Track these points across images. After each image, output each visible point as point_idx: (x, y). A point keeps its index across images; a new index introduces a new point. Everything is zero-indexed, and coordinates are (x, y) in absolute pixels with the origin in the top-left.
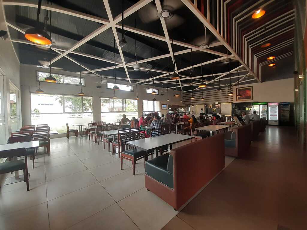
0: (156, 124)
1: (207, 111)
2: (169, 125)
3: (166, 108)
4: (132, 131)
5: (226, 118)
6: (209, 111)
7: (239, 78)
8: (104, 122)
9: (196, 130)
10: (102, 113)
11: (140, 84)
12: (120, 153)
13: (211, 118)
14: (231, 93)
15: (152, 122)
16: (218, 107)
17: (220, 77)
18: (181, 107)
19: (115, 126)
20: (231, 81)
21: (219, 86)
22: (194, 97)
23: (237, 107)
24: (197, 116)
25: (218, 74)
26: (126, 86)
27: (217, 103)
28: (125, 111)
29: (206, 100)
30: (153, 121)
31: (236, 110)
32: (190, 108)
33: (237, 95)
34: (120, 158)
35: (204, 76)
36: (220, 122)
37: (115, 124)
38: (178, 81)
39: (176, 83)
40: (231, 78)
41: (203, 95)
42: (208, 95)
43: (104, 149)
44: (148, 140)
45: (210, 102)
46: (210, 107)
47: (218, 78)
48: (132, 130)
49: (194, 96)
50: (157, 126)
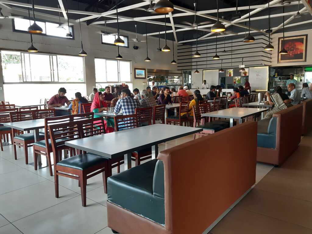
0: (126, 107)
1: (224, 82)
2: (151, 108)
3: (144, 76)
4: (74, 121)
5: (259, 94)
6: (227, 82)
7: (284, 18)
8: (10, 104)
9: (203, 117)
10: (4, 85)
11: (89, 22)
12: (51, 165)
13: (231, 95)
14: (270, 46)
15: (117, 103)
16: (244, 75)
17: (252, 13)
18: (173, 74)
19: (37, 111)
20: (270, 23)
21: (248, 32)
22: (199, 54)
23: (278, 75)
24: (204, 92)
25: (247, 8)
26: (58, 25)
27: (243, 66)
28: (56, 80)
29: (222, 60)
30: (119, 101)
31: (277, 79)
32: (190, 76)
33: (280, 51)
34: (52, 175)
35: (221, 10)
36: (247, 103)
37: (37, 107)
38: (169, 18)
39: (163, 24)
40: (272, 16)
41: (218, 50)
42: (226, 49)
43: (16, 159)
44: (110, 137)
45: (230, 65)
46: (230, 75)
47: (247, 15)
48: (75, 118)
49: (199, 52)
50: (127, 111)
